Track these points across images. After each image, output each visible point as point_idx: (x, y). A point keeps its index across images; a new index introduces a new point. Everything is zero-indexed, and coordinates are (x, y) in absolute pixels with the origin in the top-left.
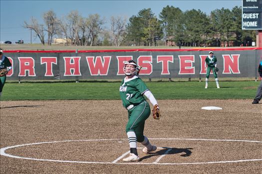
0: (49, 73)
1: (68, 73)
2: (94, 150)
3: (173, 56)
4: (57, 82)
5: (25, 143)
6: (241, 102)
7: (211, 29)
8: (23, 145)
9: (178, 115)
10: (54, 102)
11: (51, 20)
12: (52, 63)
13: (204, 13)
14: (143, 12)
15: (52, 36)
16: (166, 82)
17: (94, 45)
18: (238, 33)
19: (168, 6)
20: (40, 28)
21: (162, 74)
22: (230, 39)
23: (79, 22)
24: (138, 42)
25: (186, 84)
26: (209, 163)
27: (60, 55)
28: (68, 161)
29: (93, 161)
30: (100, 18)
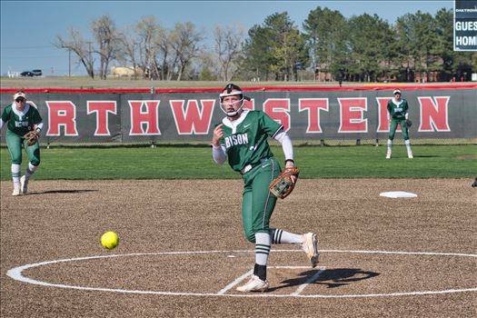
0: (102, 130)
1: (137, 129)
2: (184, 270)
3: (327, 99)
4: (117, 147)
5: (58, 258)
6: (451, 184)
7: (397, 50)
8: (55, 262)
9: (337, 208)
10: (112, 184)
11: (105, 33)
12: (107, 111)
13: (384, 20)
14: (273, 19)
15: (107, 63)
16: (315, 146)
17: (185, 80)
18: (447, 58)
19: (319, 8)
20: (85, 48)
21: (307, 132)
22: (433, 68)
23: (157, 36)
24: (265, 74)
25: (352, 151)
26: (393, 294)
27: (122, 97)
28: (137, 291)
29: (182, 291)
30: (196, 30)
